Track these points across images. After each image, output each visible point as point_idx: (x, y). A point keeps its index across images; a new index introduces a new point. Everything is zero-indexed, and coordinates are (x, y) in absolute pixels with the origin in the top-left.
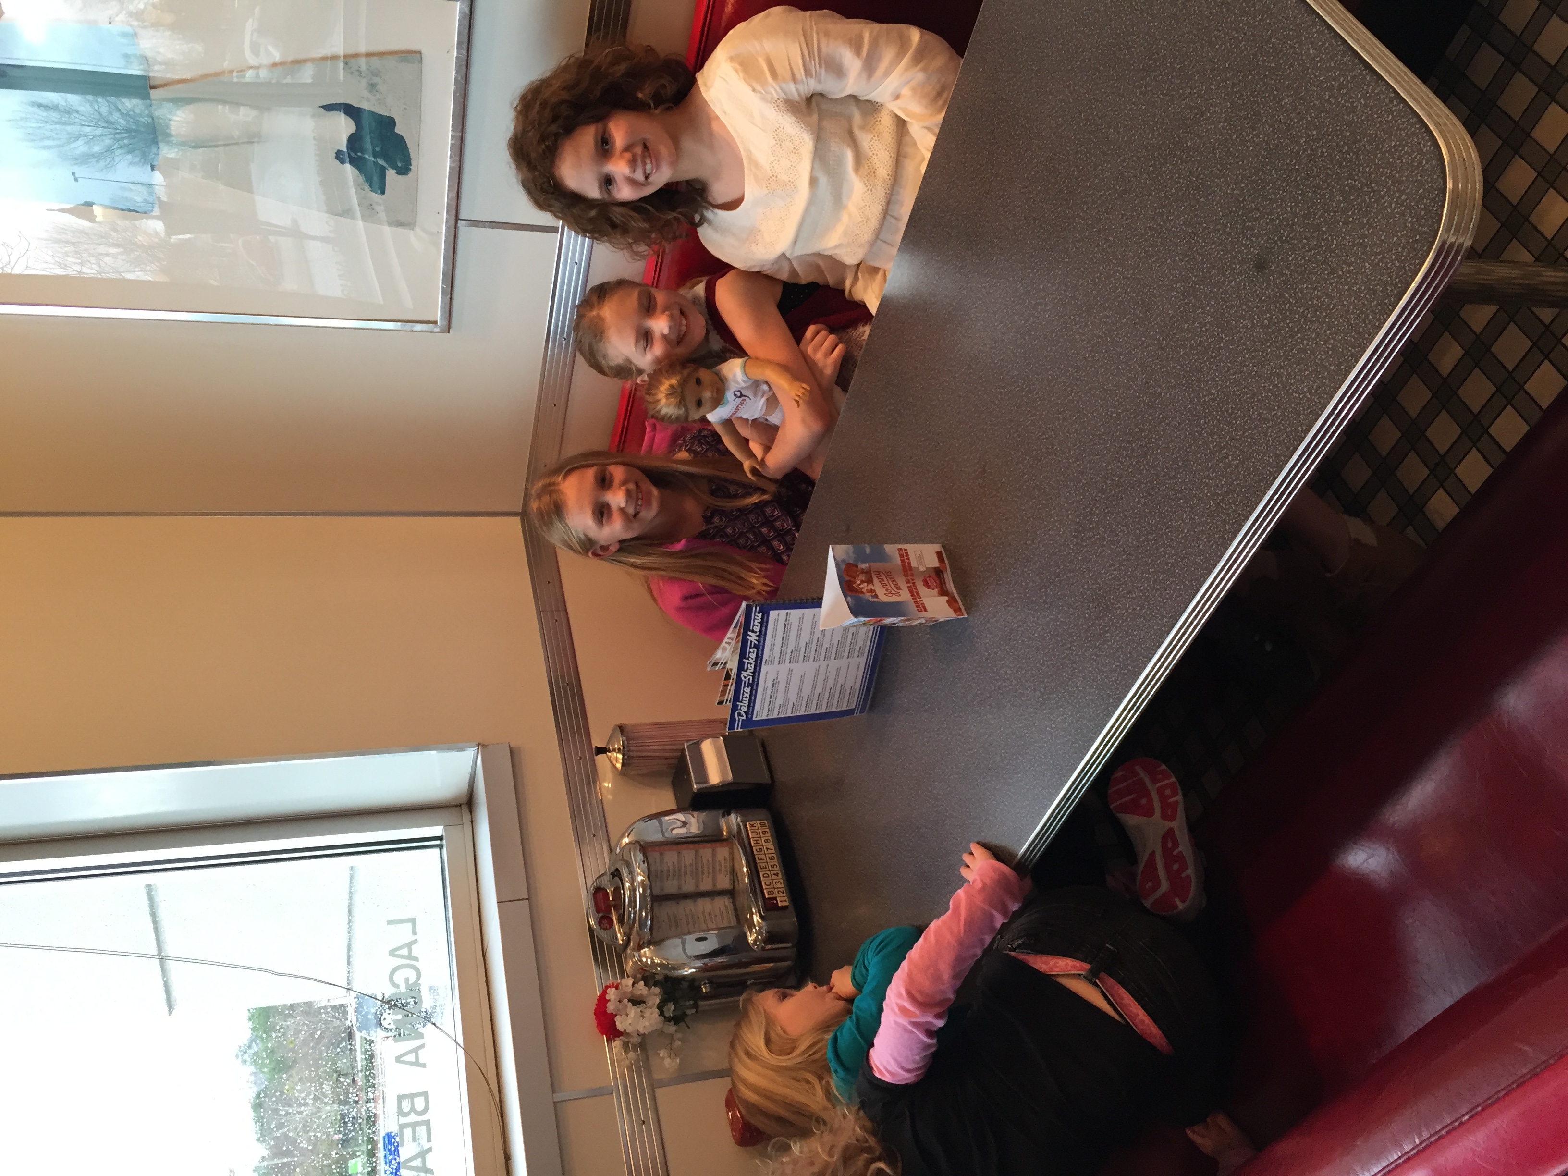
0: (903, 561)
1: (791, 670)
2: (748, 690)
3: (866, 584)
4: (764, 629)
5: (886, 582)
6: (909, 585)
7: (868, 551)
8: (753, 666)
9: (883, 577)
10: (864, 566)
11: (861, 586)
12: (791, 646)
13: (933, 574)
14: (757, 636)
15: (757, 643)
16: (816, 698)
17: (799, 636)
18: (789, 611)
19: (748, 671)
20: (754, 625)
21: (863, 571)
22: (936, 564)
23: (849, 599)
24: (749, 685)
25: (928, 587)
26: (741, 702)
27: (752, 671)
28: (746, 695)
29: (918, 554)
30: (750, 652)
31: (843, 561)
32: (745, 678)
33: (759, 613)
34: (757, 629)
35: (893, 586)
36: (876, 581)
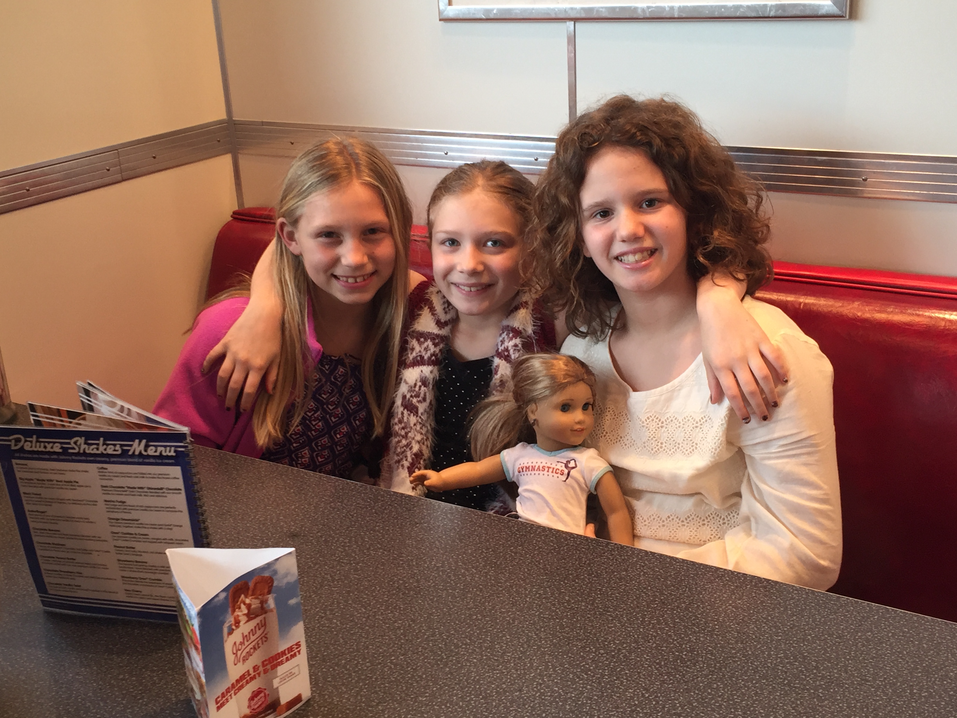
0: (283, 653)
1: (94, 503)
2: (57, 448)
3: (246, 611)
4: (152, 460)
5: (253, 638)
6: (251, 671)
7: (293, 602)
8: (95, 451)
9: (259, 633)
10: (271, 603)
11: (243, 606)
12: (130, 500)
13: (269, 700)
14: (140, 453)
15: (130, 453)
16: (57, 541)
17: (147, 508)
18: (183, 492)
19: (86, 446)
20: (156, 446)
21: (263, 602)
22: (284, 700)
23: (223, 595)
24: (65, 450)
25: (252, 699)
26: (37, 441)
27: (87, 451)
28: (49, 446)
29: (296, 670)
30: (115, 445)
31: (275, 572)
32: (75, 443)
33: (175, 451)
34: (151, 451)
35: (247, 650)
36: (253, 624)
